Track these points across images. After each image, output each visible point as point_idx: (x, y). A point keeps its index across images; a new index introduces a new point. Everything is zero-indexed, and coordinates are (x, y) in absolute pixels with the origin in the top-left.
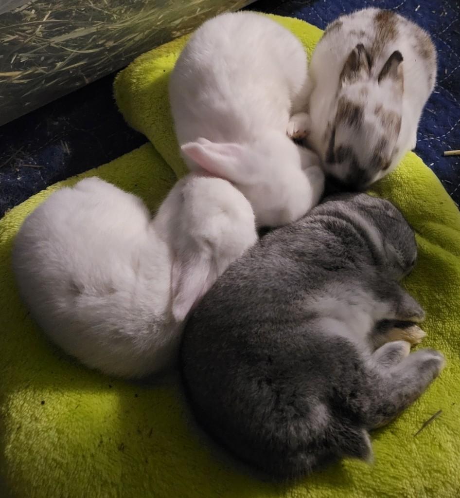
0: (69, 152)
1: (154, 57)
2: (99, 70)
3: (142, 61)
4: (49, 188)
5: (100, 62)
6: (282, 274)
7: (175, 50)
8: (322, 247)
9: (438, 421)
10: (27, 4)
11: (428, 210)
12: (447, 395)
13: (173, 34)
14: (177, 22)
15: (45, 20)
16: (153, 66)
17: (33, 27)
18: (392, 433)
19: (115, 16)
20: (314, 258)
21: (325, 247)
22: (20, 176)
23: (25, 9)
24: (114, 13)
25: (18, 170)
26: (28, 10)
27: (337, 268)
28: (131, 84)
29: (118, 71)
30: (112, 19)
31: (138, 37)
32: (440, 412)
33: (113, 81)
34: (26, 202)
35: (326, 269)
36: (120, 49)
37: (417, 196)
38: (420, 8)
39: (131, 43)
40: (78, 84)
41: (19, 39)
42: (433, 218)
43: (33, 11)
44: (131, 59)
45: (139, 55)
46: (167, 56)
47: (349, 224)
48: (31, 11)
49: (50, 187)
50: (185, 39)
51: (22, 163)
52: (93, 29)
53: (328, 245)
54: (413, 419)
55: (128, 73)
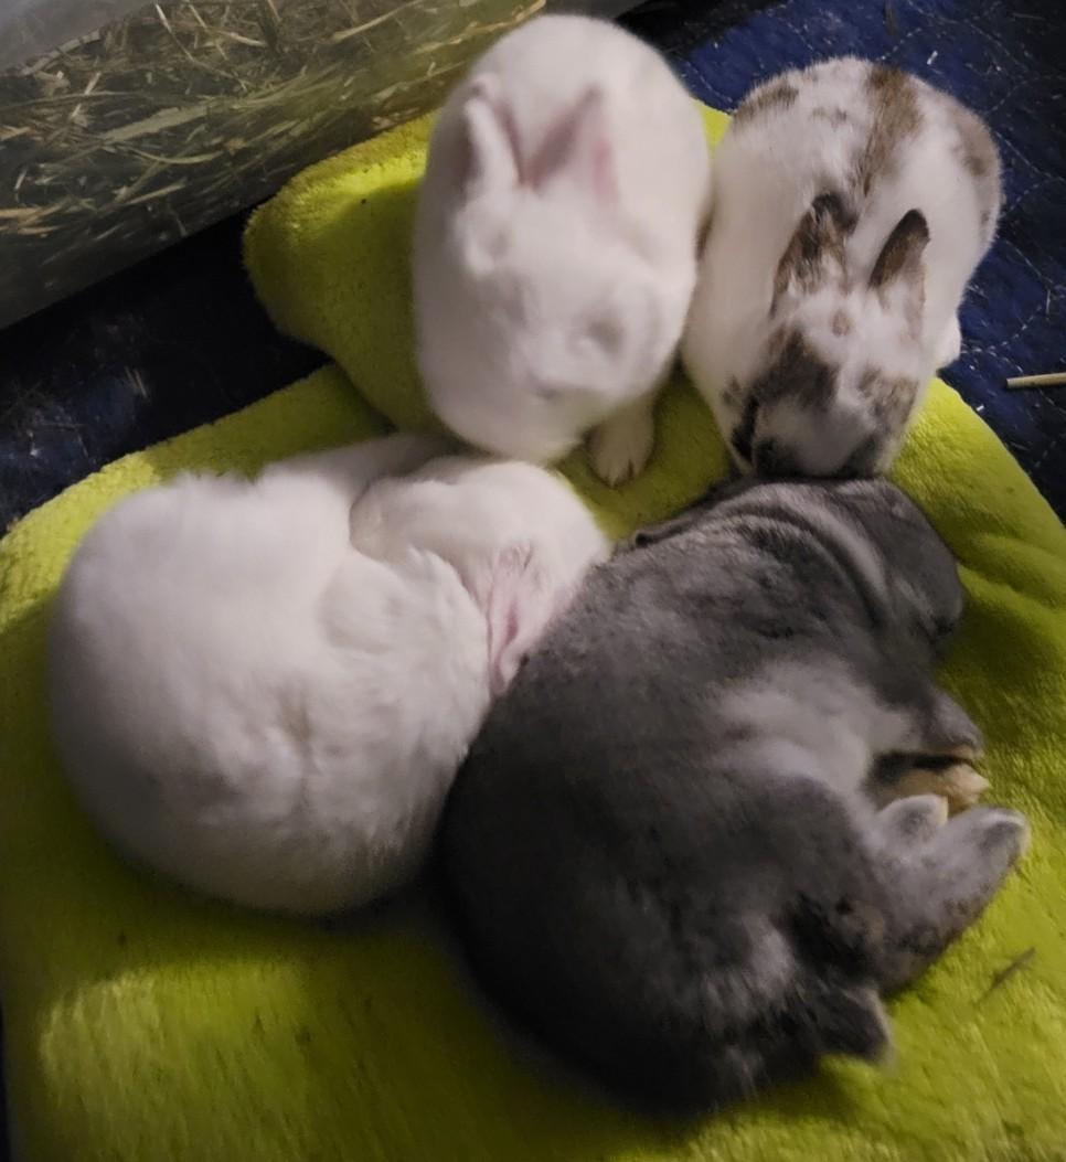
0: (144, 392)
1: (336, 173)
2: (212, 205)
3: (310, 182)
4: (107, 468)
5: (214, 187)
6: (662, 645)
7: (382, 157)
8: (751, 584)
9: (1027, 973)
10: (47, 56)
11: (980, 506)
12: (1045, 915)
13: (376, 124)
14: (386, 94)
15: (88, 92)
16: (335, 191)
17: (61, 109)
18: (923, 1000)
19: (243, 83)
20: (737, 609)
21: (759, 586)
22: (36, 447)
23: (43, 69)
24: (242, 75)
25: (31, 435)
26: (49, 71)
27: (789, 633)
28: (286, 232)
29: (254, 206)
30: (236, 89)
31: (298, 128)
32: (1031, 952)
33: (243, 229)
34: (57, 498)
35: (765, 634)
36: (258, 157)
37: (950, 476)
38: (938, 57)
39: (284, 141)
40: (163, 237)
41: (33, 135)
42: (991, 524)
43: (60, 74)
44: (283, 180)
45: (300, 168)
46: (366, 171)
47: (808, 535)
48: (56, 73)
49: (109, 466)
50: (402, 132)
51: (38, 418)
52: (200, 111)
53: (764, 582)
54: (968, 969)
55: (278, 209)
